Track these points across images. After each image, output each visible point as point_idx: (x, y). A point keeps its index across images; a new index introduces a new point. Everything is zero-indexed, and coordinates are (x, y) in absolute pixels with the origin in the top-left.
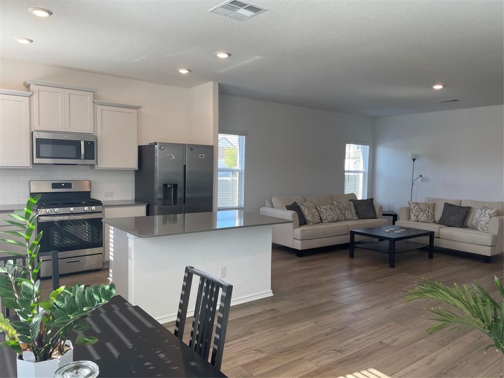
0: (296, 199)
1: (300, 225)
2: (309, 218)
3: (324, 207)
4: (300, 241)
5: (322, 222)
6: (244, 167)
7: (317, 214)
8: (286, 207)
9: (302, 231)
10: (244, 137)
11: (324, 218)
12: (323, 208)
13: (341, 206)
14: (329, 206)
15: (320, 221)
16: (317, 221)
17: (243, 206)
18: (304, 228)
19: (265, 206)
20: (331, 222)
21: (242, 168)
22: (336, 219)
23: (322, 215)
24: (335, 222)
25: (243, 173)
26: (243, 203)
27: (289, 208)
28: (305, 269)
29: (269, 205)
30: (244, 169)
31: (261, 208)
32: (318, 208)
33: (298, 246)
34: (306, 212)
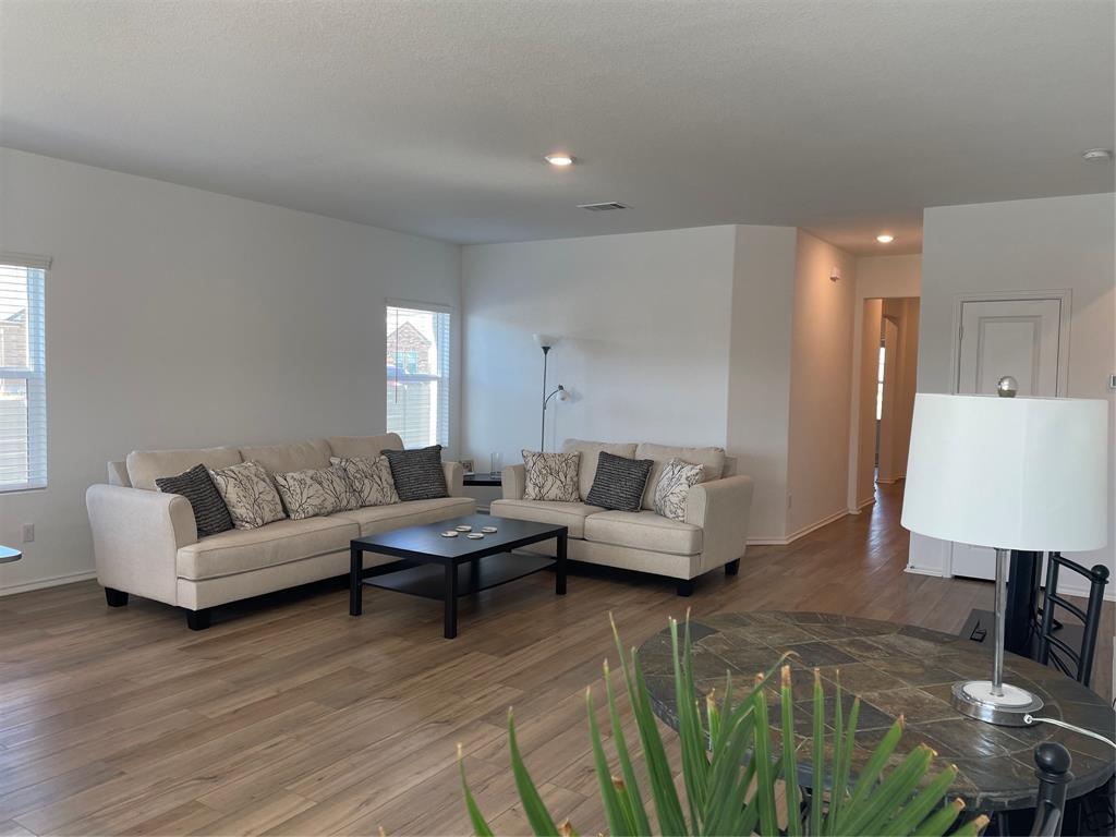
1: (203, 532)
2: (241, 510)
3: (295, 475)
4: (193, 585)
5: (288, 516)
6: (43, 362)
7: (271, 495)
8: (159, 482)
9: (200, 554)
10: (42, 273)
11: (293, 506)
12: (291, 481)
13: (351, 469)
14: (311, 473)
15: (283, 515)
16: (268, 516)
17: (44, 482)
18: (211, 543)
19: (108, 483)
20: (314, 516)
21: (37, 365)
22: (330, 508)
23: (287, 499)
24: (329, 514)
25: (43, 383)
26: (45, 474)
27: (167, 485)
28: (194, 674)
29: (119, 480)
30: (43, 369)
31: (88, 491)
32: (281, 480)
33: (189, 598)
34: (231, 493)
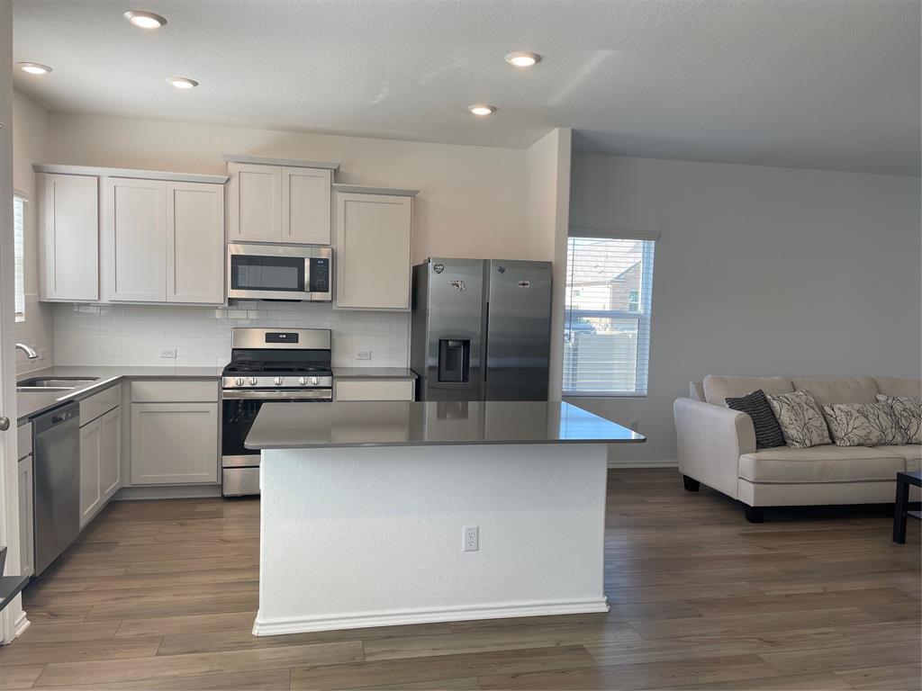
0: (768, 383)
1: (761, 445)
2: (792, 431)
3: (842, 407)
4: (752, 485)
5: (834, 442)
6: (650, 307)
7: (818, 422)
8: (728, 400)
9: (758, 462)
10: (653, 244)
11: (839, 433)
12: (838, 411)
13: (898, 407)
14: (857, 406)
15: (829, 441)
16: (816, 440)
17: (646, 392)
18: (767, 454)
19: (688, 397)
20: (858, 445)
21: (646, 309)
22: (875, 440)
23: (834, 426)
24: (873, 446)
25: (649, 322)
26: (646, 387)
27: (734, 404)
28: (746, 557)
29: (697, 395)
30: (649, 312)
31: (676, 401)
32: (828, 410)
33: (748, 495)
34: (785, 416)
